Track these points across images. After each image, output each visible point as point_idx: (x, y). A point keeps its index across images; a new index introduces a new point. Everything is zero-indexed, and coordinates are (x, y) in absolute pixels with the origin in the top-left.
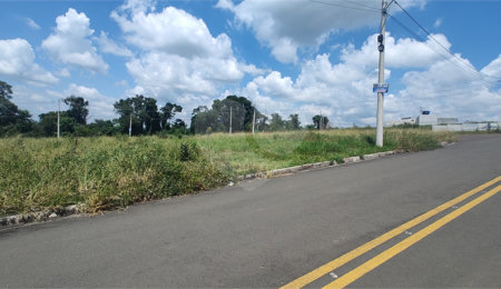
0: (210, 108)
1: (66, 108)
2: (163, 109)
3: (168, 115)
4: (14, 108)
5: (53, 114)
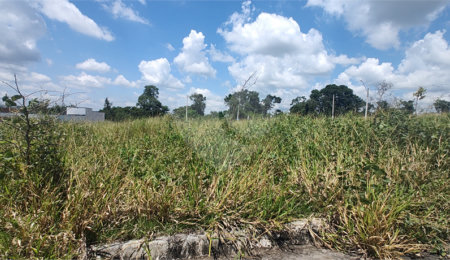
0: (308, 98)
2: (264, 101)
3: (268, 106)
4: (159, 105)
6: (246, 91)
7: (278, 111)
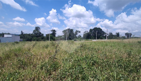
0: (89, 31)
1: (51, 33)
2: (75, 32)
4: (40, 33)
5: (48, 34)
6: (69, 29)
7: (79, 35)
